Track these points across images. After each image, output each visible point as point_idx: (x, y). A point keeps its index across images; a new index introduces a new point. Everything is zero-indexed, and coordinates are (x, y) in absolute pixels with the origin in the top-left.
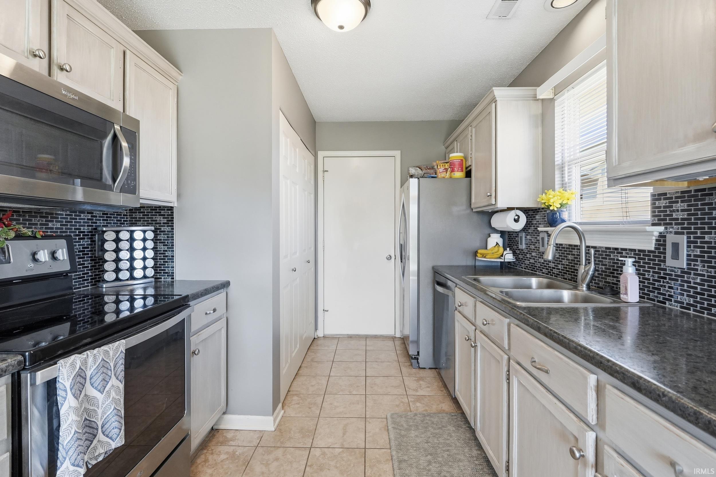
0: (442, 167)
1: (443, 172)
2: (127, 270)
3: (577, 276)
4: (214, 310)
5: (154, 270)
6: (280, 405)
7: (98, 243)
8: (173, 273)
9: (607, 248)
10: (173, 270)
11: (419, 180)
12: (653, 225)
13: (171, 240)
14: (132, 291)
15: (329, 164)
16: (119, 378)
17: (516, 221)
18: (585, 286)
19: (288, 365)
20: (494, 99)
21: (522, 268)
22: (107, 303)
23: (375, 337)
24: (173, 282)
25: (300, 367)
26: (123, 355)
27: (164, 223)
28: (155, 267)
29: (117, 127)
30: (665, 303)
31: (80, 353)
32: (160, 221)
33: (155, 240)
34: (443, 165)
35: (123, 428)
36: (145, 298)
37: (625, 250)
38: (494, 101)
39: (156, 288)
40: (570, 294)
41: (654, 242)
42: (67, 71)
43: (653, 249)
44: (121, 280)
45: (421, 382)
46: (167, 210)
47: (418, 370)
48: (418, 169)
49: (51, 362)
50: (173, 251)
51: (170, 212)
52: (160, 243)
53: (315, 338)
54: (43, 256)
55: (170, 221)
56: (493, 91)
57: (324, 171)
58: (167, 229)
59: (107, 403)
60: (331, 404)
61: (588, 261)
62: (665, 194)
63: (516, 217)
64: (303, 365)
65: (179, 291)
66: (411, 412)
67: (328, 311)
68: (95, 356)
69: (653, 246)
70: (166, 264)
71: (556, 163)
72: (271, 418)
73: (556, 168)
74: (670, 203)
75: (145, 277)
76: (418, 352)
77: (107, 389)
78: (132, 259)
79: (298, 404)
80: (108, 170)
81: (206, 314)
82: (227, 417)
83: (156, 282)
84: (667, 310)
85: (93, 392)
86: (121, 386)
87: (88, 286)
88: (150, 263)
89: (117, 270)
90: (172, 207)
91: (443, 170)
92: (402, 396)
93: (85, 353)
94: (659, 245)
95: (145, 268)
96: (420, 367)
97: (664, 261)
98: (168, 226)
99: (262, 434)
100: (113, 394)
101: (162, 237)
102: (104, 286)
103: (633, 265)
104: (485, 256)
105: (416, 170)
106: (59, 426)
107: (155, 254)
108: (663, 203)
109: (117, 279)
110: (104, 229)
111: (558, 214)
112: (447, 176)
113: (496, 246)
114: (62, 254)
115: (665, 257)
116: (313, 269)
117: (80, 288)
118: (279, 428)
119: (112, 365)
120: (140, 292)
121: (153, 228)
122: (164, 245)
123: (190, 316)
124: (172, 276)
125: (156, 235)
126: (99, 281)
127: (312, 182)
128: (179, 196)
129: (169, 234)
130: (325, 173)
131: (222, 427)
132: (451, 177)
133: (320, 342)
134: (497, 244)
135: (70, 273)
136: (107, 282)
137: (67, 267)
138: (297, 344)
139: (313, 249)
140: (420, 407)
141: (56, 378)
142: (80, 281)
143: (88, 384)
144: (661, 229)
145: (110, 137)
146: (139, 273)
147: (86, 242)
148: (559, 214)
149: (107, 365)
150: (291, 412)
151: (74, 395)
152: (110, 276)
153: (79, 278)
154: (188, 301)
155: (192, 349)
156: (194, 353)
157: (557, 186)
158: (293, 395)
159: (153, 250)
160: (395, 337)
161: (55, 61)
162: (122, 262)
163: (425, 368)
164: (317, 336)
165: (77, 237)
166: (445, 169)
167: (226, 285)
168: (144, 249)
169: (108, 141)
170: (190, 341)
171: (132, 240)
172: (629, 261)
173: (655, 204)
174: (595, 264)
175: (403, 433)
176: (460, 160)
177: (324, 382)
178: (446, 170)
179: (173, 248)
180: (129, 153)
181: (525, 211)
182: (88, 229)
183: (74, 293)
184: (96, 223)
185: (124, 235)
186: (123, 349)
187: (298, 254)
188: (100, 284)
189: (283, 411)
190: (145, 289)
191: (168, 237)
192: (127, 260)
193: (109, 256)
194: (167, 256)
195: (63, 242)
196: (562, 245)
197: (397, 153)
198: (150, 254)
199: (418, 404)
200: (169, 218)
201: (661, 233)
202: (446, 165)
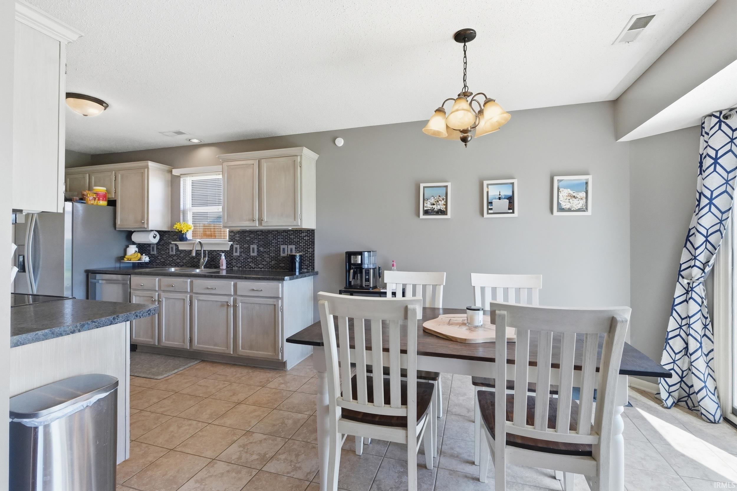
0: (91, 196)
1: (92, 200)
3: (199, 263)
9: (210, 251)
11: (73, 204)
12: (229, 241)
17: (154, 237)
18: (203, 267)
30: (233, 268)
37: (219, 251)
38: (147, 167)
41: (229, 247)
43: (229, 250)
61: (205, 256)
62: (233, 231)
69: (229, 249)
71: (181, 209)
73: (181, 211)
74: (235, 234)
84: (234, 270)
91: (92, 198)
94: (231, 248)
97: (233, 254)
103: (224, 256)
104: (129, 260)
108: (232, 234)
112: (95, 204)
115: (233, 252)
132: (98, 205)
134: (135, 252)
144: (232, 243)
148: (185, 235)
157: (181, 221)
166: (94, 198)
172: (223, 254)
173: (230, 234)
174: (208, 257)
176: (105, 193)
181: (159, 232)
196: (185, 250)
201: (231, 244)
202: (94, 195)
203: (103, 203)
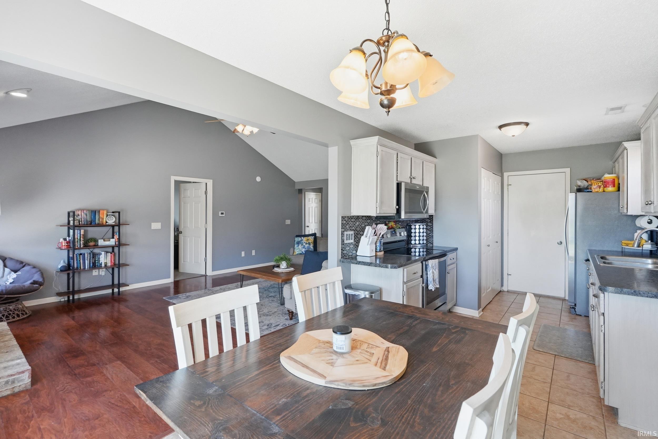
2: (418, 240)
4: (453, 258)
6: (481, 309)
7: (410, 230)
10: (433, 241)
11: (576, 194)
13: (432, 229)
15: (512, 180)
23: (549, 297)
24: (433, 246)
28: (427, 240)
29: (425, 192)
31: (431, 260)
32: (429, 221)
33: (426, 229)
34: (597, 184)
35: (439, 283)
38: (626, 149)
39: (427, 248)
42: (414, 178)
44: (416, 244)
47: (575, 316)
48: (584, 181)
49: (427, 261)
50: (433, 233)
51: (432, 217)
52: (428, 230)
53: (501, 291)
55: (432, 221)
56: (623, 144)
57: (508, 185)
58: (431, 224)
59: (436, 275)
63: (649, 221)
66: (559, 327)
67: (511, 275)
70: (430, 239)
72: (477, 312)
75: (423, 243)
76: (575, 304)
81: (451, 259)
82: (456, 307)
83: (426, 246)
88: (425, 238)
89: (415, 240)
90: (434, 215)
91: (597, 187)
92: (556, 322)
95: (423, 240)
96: (577, 314)
100: (437, 273)
101: (429, 228)
102: (412, 246)
104: (628, 245)
105: (582, 182)
106: (428, 277)
107: (427, 234)
110: (411, 225)
112: (600, 191)
114: (405, 234)
116: (500, 247)
121: (426, 224)
124: (432, 244)
125: (427, 227)
127: (500, 193)
128: (435, 210)
129: (431, 227)
131: (454, 311)
132: (604, 191)
133: (504, 293)
134: (641, 237)
136: (413, 244)
139: (500, 235)
141: (428, 264)
143: (433, 268)
146: (421, 242)
150: (487, 313)
152: (413, 242)
154: (447, 253)
155: (448, 271)
156: (448, 273)
158: (488, 309)
160: (565, 299)
163: (581, 315)
164: (503, 290)
167: (456, 249)
168: (423, 232)
170: (447, 268)
171: (419, 229)
176: (612, 179)
177: (506, 309)
178: (600, 187)
185: (417, 227)
186: (438, 262)
187: (491, 237)
188: (410, 245)
189: (482, 313)
192: (418, 236)
193: (413, 235)
194: (431, 236)
197: (568, 170)
198: (425, 234)
202: (600, 183)
203: (610, 189)
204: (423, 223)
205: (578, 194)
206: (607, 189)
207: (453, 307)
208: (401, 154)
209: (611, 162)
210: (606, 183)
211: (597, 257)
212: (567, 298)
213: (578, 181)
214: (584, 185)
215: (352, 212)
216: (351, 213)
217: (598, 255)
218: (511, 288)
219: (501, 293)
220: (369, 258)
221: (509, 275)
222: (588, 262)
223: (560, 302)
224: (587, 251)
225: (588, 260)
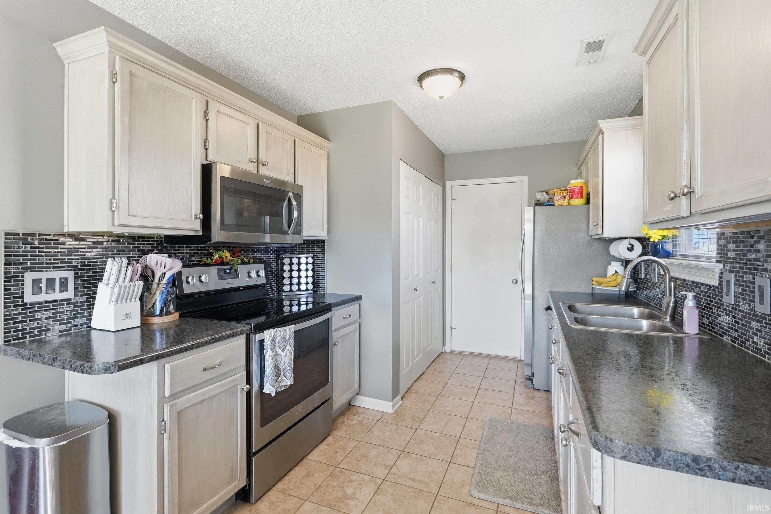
0: (559, 195)
1: (560, 199)
2: (296, 284)
4: (350, 316)
5: (313, 285)
6: (399, 397)
7: (280, 266)
8: (325, 288)
10: (325, 286)
11: (535, 208)
12: (717, 262)
13: (324, 264)
14: (299, 298)
15: (457, 192)
16: (291, 346)
17: (631, 249)
18: (668, 317)
19: (408, 368)
20: (601, 131)
21: (642, 298)
22: (285, 306)
23: (500, 357)
24: (324, 294)
25: (423, 373)
26: (293, 334)
27: (319, 252)
28: (313, 283)
29: (291, 194)
30: (723, 337)
31: (273, 329)
32: (317, 250)
33: (313, 264)
34: (560, 193)
35: (293, 375)
36: (307, 304)
38: (601, 133)
39: (314, 298)
40: (648, 324)
41: (717, 277)
42: (266, 166)
43: (717, 285)
44: (293, 291)
45: (531, 400)
46: (321, 242)
47: (532, 391)
48: (544, 193)
49: (261, 332)
50: (325, 272)
51: (323, 243)
52: (317, 265)
53: (442, 353)
54: (253, 274)
55: (323, 251)
56: (598, 124)
57: (452, 199)
58: (322, 256)
59: (285, 358)
60: (441, 403)
62: (724, 234)
63: (630, 246)
64: (426, 372)
65: (328, 300)
66: (510, 420)
67: (454, 329)
68: (280, 331)
70: (320, 281)
72: (390, 404)
74: (726, 242)
75: (307, 290)
76: (533, 374)
77: (285, 351)
78: (299, 277)
79: (415, 399)
80: (286, 221)
81: (344, 318)
82: (360, 397)
83: (314, 293)
85: (279, 351)
86: (292, 351)
87: (274, 294)
88: (310, 280)
89: (291, 284)
90: (324, 240)
91: (561, 197)
92: (507, 408)
93: (276, 329)
94: (720, 281)
95: (307, 283)
96: (535, 388)
97: (722, 297)
98: (321, 254)
99: (383, 414)
100: (288, 354)
101: (318, 261)
102: (283, 294)
103: (694, 299)
104: (600, 284)
105: (542, 195)
106: (265, 365)
107: (313, 273)
108: (723, 243)
109: (291, 290)
110: (284, 256)
111: (661, 245)
112: (565, 204)
113: (615, 275)
114: (262, 273)
115: (723, 293)
116: (440, 290)
117: (270, 295)
118: (396, 412)
119: (288, 338)
120: (304, 299)
121: (312, 255)
122: (319, 267)
123: (332, 318)
124: (324, 289)
125: (314, 260)
126: (280, 291)
127: (441, 210)
128: (329, 232)
129: (322, 260)
130: (453, 200)
131: (356, 404)
132: (569, 205)
133: (446, 356)
134: (616, 272)
135: (266, 285)
136: (285, 292)
137: (264, 281)
138: (420, 353)
139: (439, 271)
140: (520, 419)
141: (263, 339)
142: (270, 290)
143: (277, 346)
144: (721, 266)
145: (286, 201)
146: (303, 287)
147: (273, 265)
148: (663, 245)
149: (285, 338)
150: (408, 403)
151: (271, 350)
152: (286, 288)
153: (270, 288)
154: (331, 308)
155: (334, 341)
156: (335, 343)
158: (412, 393)
159: (312, 271)
160: (521, 360)
161: (261, 161)
162: (294, 278)
163: (539, 390)
164: (445, 350)
165: (269, 262)
166: (563, 196)
167: (359, 298)
168: (307, 270)
169: (285, 204)
170: (332, 336)
171: (299, 264)
172: (690, 296)
173: (718, 242)
175: (496, 433)
176: (580, 187)
177: (440, 387)
178: (564, 198)
179: (325, 270)
180: (297, 208)
182: (275, 256)
183: (268, 298)
184: (279, 252)
185: (295, 261)
186: (293, 330)
187: (421, 276)
188: (281, 293)
189: (402, 402)
190: (307, 298)
191: (321, 262)
192: (297, 277)
193: (286, 275)
194: (321, 275)
195: (262, 265)
197: (525, 179)
198: (310, 273)
199: (519, 416)
200: (322, 248)
201: (721, 270)
202: (564, 193)
203: (578, 201)
204: (309, 254)
205: (537, 207)
206: (573, 201)
207: (354, 397)
208: (216, 103)
209: (576, 168)
210: (572, 194)
211: (562, 305)
212: (522, 359)
213: (537, 194)
214: (544, 200)
215: (66, 223)
216: (63, 226)
217: (563, 303)
218: (456, 348)
219: (442, 355)
220: (113, 334)
221: (453, 328)
222: (549, 311)
223: (514, 365)
224: (548, 294)
225: (549, 308)
